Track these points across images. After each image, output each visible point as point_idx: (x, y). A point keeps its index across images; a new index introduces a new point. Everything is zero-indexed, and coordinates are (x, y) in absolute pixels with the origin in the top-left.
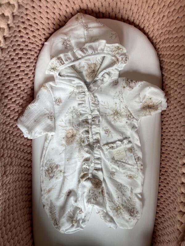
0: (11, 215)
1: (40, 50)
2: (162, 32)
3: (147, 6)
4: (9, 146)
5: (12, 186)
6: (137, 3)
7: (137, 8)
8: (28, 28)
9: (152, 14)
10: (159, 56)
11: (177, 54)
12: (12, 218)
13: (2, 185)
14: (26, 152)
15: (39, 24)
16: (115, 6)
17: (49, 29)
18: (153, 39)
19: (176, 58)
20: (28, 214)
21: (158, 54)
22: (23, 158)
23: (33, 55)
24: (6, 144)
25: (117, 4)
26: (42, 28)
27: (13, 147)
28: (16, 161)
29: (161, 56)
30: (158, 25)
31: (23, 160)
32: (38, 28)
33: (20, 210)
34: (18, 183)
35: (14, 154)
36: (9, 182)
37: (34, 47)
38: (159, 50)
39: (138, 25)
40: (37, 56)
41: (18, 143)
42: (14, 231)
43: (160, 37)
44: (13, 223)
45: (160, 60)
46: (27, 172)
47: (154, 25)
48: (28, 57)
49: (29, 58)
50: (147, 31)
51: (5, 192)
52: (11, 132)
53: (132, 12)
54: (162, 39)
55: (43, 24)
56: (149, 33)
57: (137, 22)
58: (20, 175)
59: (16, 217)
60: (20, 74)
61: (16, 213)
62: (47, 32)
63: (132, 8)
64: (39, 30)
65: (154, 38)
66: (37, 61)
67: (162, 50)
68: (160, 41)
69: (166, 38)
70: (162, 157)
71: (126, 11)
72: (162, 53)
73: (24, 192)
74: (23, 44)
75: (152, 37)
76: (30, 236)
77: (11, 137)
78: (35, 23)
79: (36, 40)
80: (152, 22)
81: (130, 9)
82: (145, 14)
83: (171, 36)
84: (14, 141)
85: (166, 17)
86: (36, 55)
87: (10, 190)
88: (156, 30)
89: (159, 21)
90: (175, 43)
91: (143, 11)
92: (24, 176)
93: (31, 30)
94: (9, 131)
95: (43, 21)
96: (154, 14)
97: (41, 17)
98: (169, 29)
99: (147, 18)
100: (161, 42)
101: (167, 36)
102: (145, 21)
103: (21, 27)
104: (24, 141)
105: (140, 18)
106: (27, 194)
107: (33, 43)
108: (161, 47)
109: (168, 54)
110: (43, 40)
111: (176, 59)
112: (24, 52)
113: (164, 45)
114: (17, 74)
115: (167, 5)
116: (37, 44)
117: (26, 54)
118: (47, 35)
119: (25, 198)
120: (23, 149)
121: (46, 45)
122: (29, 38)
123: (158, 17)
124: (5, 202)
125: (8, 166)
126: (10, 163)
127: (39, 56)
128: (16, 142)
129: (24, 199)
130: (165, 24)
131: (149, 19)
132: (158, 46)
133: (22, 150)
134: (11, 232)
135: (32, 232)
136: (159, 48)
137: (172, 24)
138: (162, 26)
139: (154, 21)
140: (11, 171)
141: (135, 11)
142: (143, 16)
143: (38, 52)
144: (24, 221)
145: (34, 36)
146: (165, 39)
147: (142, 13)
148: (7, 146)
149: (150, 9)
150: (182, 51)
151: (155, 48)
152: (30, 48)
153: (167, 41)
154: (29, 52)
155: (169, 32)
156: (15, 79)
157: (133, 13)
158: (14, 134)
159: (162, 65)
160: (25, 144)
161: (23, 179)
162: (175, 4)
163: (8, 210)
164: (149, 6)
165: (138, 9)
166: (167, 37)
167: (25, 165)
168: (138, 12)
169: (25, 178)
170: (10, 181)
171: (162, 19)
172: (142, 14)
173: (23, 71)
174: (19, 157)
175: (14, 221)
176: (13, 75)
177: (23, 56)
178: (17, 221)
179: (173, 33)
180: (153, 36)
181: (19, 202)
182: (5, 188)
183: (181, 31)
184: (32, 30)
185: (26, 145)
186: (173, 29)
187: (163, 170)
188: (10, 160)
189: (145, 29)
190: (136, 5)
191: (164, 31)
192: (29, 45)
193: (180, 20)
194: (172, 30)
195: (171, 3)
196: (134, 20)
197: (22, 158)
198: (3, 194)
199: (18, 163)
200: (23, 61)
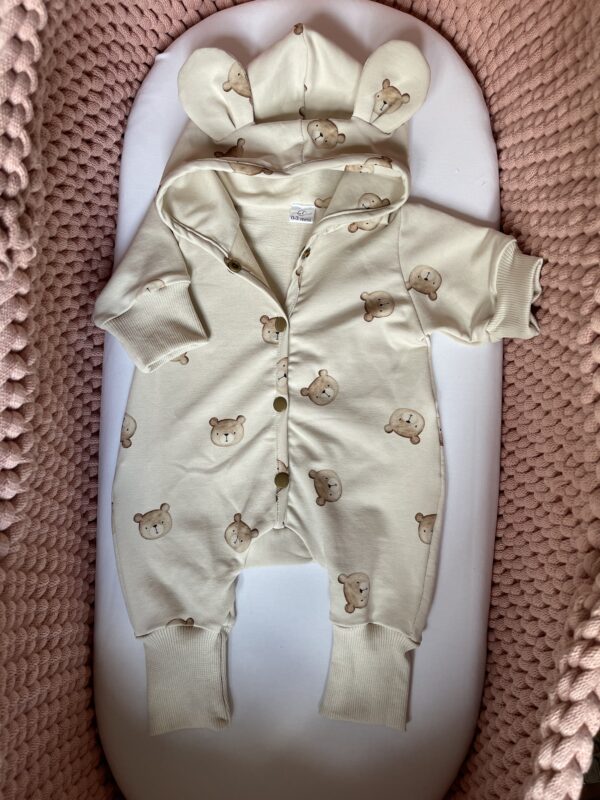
70: (506, 400)
121: (161, 61)
180: (469, 45)
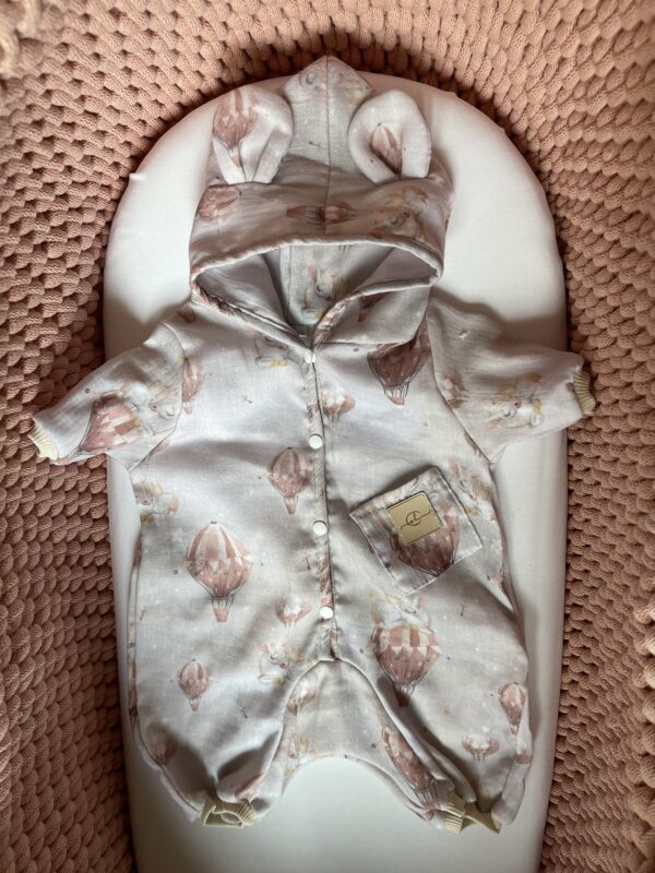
0: (50, 792)
1: (117, 202)
2: (559, 117)
3: (500, 20)
4: (24, 560)
5: (46, 696)
6: (462, 13)
7: (462, 27)
8: (60, 136)
9: (519, 50)
10: (551, 200)
11: (615, 206)
12: (52, 800)
13: (8, 701)
14: (92, 564)
15: (101, 114)
16: (381, 25)
17: (144, 122)
18: (529, 138)
19: (612, 220)
20: (109, 774)
21: (548, 194)
22: (82, 586)
23: (92, 224)
24: (14, 554)
25: (385, 15)
26: (115, 124)
27: (42, 558)
28: (53, 606)
29: (560, 203)
30: (544, 91)
31: (82, 596)
32: (101, 128)
33: (81, 766)
34: (66, 677)
35: (48, 583)
36: (32, 683)
37: (91, 195)
38: (553, 179)
39: (473, 88)
40: (109, 224)
41: (57, 539)
42: (63, 842)
43: (553, 132)
44: (58, 817)
45: (555, 217)
46: (100, 631)
47: (528, 88)
48: (70, 236)
49: (78, 239)
50: (506, 109)
51: (20, 720)
52: (28, 509)
53: (444, 44)
54: (563, 140)
55: (118, 111)
56: (515, 117)
57: (468, 79)
58: (74, 648)
59: (67, 794)
60: (44, 301)
61: (66, 782)
62: (136, 135)
63: (443, 30)
64: (104, 133)
65: (532, 135)
66: (107, 240)
67: (563, 181)
68: (555, 147)
69: (574, 140)
71: (424, 39)
72: (564, 194)
73: (91, 704)
74: (48, 198)
75: (526, 132)
76: (121, 846)
77: (31, 526)
78: (86, 112)
79: (97, 167)
80: (522, 78)
81: (439, 32)
82: (494, 49)
83: (590, 136)
84: (44, 537)
85: (573, 64)
86: (101, 222)
87: (40, 708)
88: (539, 106)
89: (548, 78)
90: (607, 163)
91: (485, 40)
92: (90, 648)
93: (71, 140)
94: (21, 506)
95: (118, 100)
96: (527, 47)
97: (105, 88)
98: (583, 108)
99: (504, 63)
100: (557, 155)
101: (579, 134)
102: (495, 74)
103: (33, 142)
104: (81, 529)
105: (477, 64)
106: (102, 706)
107: (85, 184)
108: (558, 170)
109: (583, 199)
110: (126, 163)
111: (612, 226)
112: (56, 222)
113: (569, 166)
114: (33, 304)
115: (572, 19)
116: (105, 182)
117: (64, 227)
118: (138, 144)
119: (98, 723)
120: (81, 558)
121: (135, 182)
122: (69, 169)
123: (543, 63)
124: (21, 752)
125: (25, 630)
126: (32, 616)
127: (113, 224)
128: (50, 538)
129: (93, 727)
130: (570, 87)
131: (511, 68)
132: (547, 166)
133: (74, 561)
134: (50, 846)
135: (128, 831)
136: (551, 172)
137: (592, 92)
138: (558, 94)
139: (530, 77)
140: (39, 645)
141: (458, 37)
142: (485, 55)
143: (110, 209)
144: (95, 800)
145: (90, 159)
146: (570, 142)
147: (484, 46)
148: (16, 562)
149: (510, 30)
150: (632, 198)
151: (537, 172)
152: (74, 204)
153: (577, 154)
154: (73, 218)
155: (585, 120)
156: (29, 323)
157: (449, 46)
158: (42, 513)
159: (564, 235)
160: (84, 538)
161: (85, 658)
162: (601, 19)
163: (35, 778)
164: (505, 23)
165: (467, 32)
166: (579, 137)
167: (91, 610)
168: (467, 42)
169: (91, 656)
170: (35, 677)
171: (558, 70)
172: (482, 50)
173: (59, 289)
174: (65, 586)
175: (61, 810)
176: (18, 314)
177: (51, 238)
178: (72, 807)
179: (600, 124)
180: (529, 128)
181: (76, 740)
182: (21, 709)
183: (624, 124)
184: (80, 139)
185: (90, 539)
186: (599, 109)
187: (577, 617)
188: (32, 607)
189: (498, 101)
190: (457, 16)
191: (566, 114)
192: (72, 192)
193: (622, 79)
194: (594, 112)
195: (585, 15)
196: (455, 69)
197: (75, 587)
198: (11, 731)
199: (62, 608)
200: (53, 253)
